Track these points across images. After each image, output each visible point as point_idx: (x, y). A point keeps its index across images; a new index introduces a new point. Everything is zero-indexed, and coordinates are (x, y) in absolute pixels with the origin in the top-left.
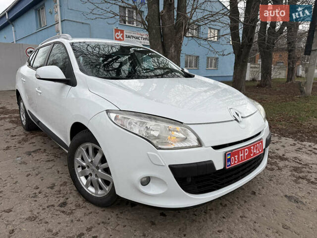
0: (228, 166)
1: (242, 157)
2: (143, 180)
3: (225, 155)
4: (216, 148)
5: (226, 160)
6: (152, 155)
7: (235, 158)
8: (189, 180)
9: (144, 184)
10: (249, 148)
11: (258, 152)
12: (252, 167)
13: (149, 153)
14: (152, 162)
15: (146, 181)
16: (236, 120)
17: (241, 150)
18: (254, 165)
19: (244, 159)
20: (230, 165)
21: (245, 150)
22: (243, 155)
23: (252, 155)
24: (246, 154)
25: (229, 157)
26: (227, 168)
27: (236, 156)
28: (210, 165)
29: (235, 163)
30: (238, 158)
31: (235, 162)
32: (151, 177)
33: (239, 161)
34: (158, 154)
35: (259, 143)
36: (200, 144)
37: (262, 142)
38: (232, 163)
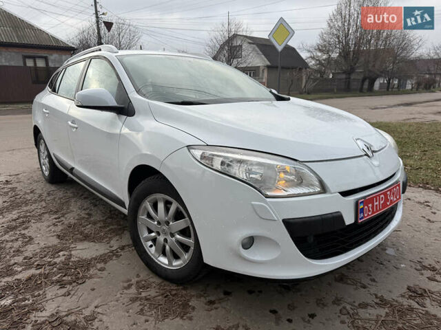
0: (361, 219)
1: (377, 205)
2: (246, 241)
3: (357, 204)
4: (345, 194)
5: (357, 211)
6: (258, 205)
7: (369, 207)
8: (311, 239)
9: (246, 247)
10: (385, 194)
11: (395, 199)
12: (386, 220)
13: (253, 203)
15: (249, 243)
16: (367, 155)
17: (376, 197)
18: (388, 218)
19: (380, 210)
21: (381, 196)
22: (378, 203)
23: (388, 203)
24: (382, 202)
25: (361, 206)
26: (360, 221)
27: (370, 205)
28: (338, 218)
29: (368, 215)
30: (373, 208)
32: (256, 236)
33: (373, 212)
34: (268, 205)
35: (396, 187)
36: (324, 189)
37: (399, 185)
38: (366, 215)
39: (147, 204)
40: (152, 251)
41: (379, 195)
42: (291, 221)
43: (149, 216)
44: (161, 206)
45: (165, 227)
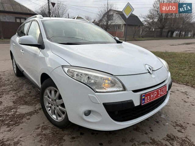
0: (143, 103)
1: (152, 97)
2: (86, 112)
3: (141, 96)
4: (135, 91)
5: (142, 99)
6: (91, 96)
7: (148, 98)
8: (117, 113)
9: (87, 115)
10: (157, 91)
11: (163, 93)
12: (159, 103)
13: (89, 95)
14: (91, 101)
15: (88, 113)
16: (149, 72)
17: (152, 93)
18: (160, 102)
19: (154, 99)
20: (144, 103)
21: (155, 92)
22: (153, 96)
23: (159, 96)
24: (155, 95)
25: (143, 97)
26: (142, 104)
27: (149, 97)
28: (131, 103)
30: (150, 98)
31: (147, 101)
32: (92, 111)
33: (150, 100)
34: (96, 96)
35: (164, 88)
36: (124, 89)
37: (166, 87)
38: (146, 102)
39: (47, 91)
40: (50, 112)
41: (154, 92)
42: (107, 104)
43: (48, 97)
44: (53, 92)
45: (55, 102)
